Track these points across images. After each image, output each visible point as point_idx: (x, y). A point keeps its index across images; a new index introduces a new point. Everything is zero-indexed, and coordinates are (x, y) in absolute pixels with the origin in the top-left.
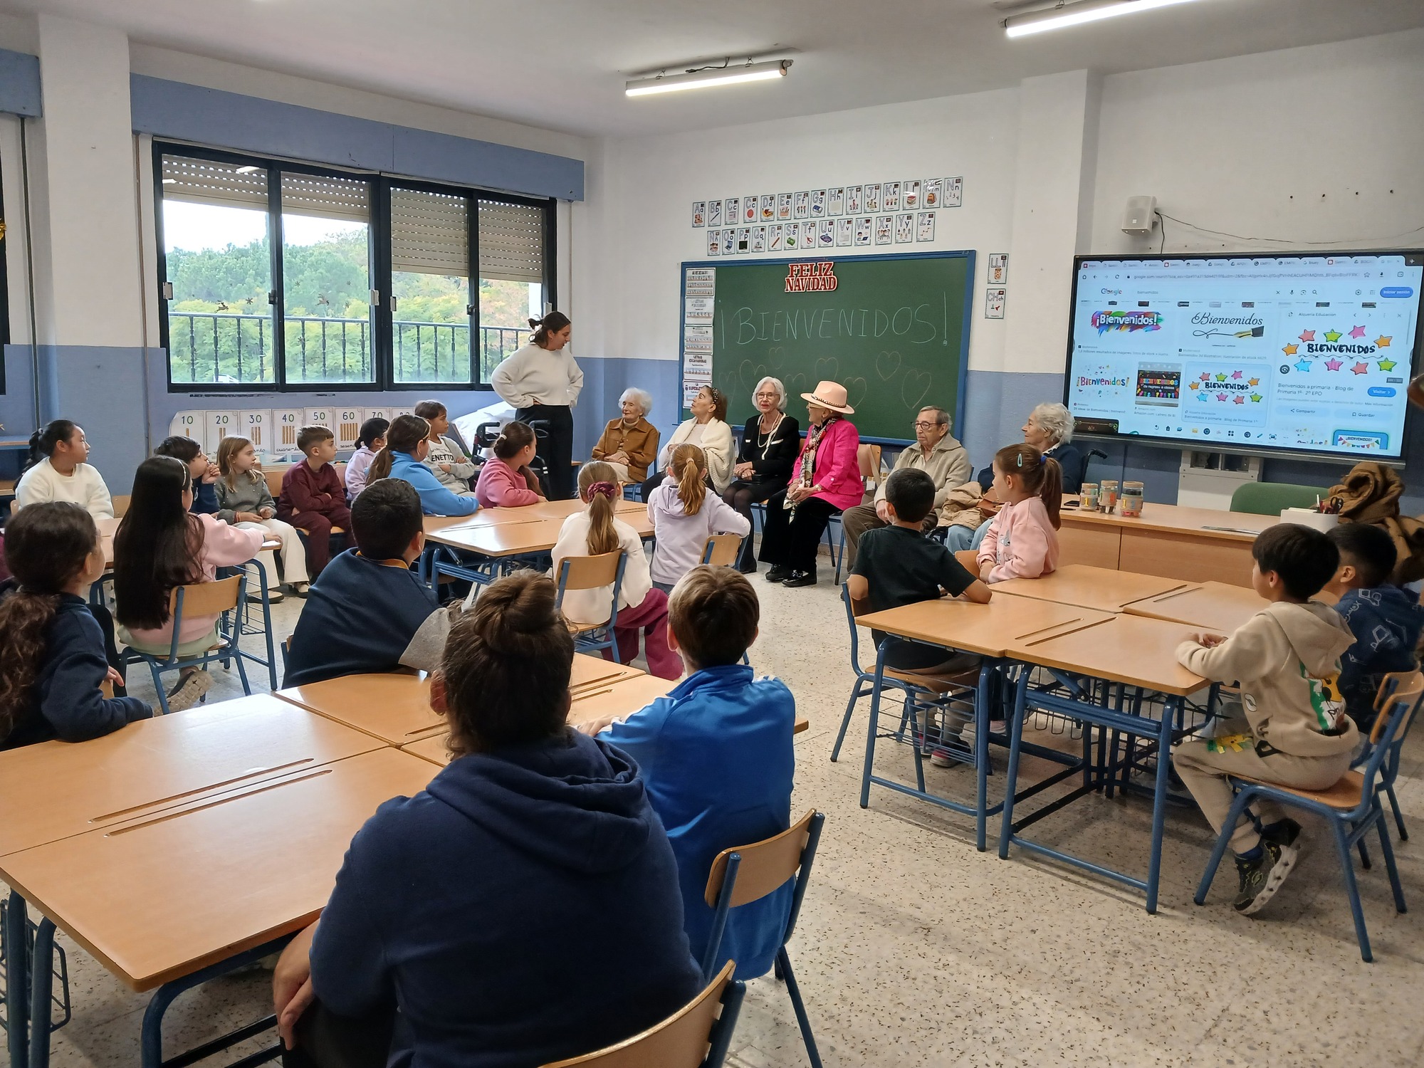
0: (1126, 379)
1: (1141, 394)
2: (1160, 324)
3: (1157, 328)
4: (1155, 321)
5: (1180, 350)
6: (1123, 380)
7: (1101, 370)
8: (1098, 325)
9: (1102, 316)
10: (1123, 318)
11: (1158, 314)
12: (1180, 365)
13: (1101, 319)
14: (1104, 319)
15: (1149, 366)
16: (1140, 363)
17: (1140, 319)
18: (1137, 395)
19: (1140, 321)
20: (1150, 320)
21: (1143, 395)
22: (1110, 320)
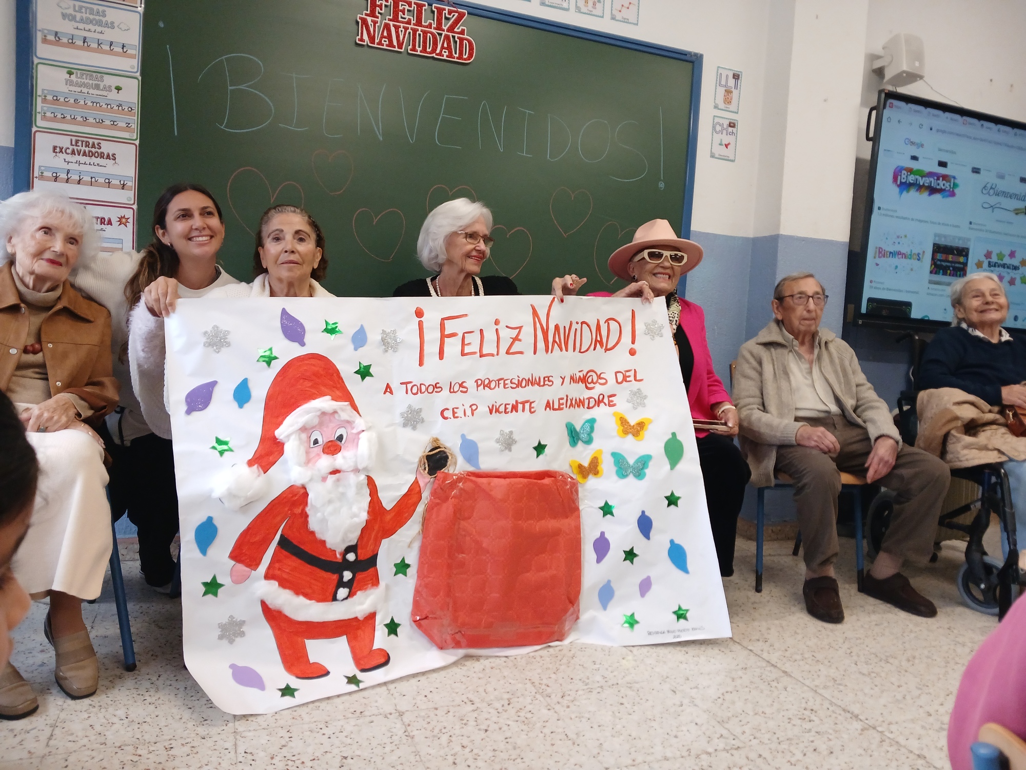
0: (922, 254)
1: (934, 271)
2: (956, 191)
3: (953, 194)
4: (952, 186)
5: (971, 223)
6: (918, 254)
7: (899, 240)
8: (899, 183)
9: (904, 172)
10: (924, 179)
11: (954, 178)
12: (969, 240)
13: (903, 176)
14: (905, 176)
15: (943, 239)
16: (936, 235)
17: (938, 181)
18: (931, 272)
19: (938, 185)
20: (947, 185)
21: (935, 273)
22: (911, 179)
